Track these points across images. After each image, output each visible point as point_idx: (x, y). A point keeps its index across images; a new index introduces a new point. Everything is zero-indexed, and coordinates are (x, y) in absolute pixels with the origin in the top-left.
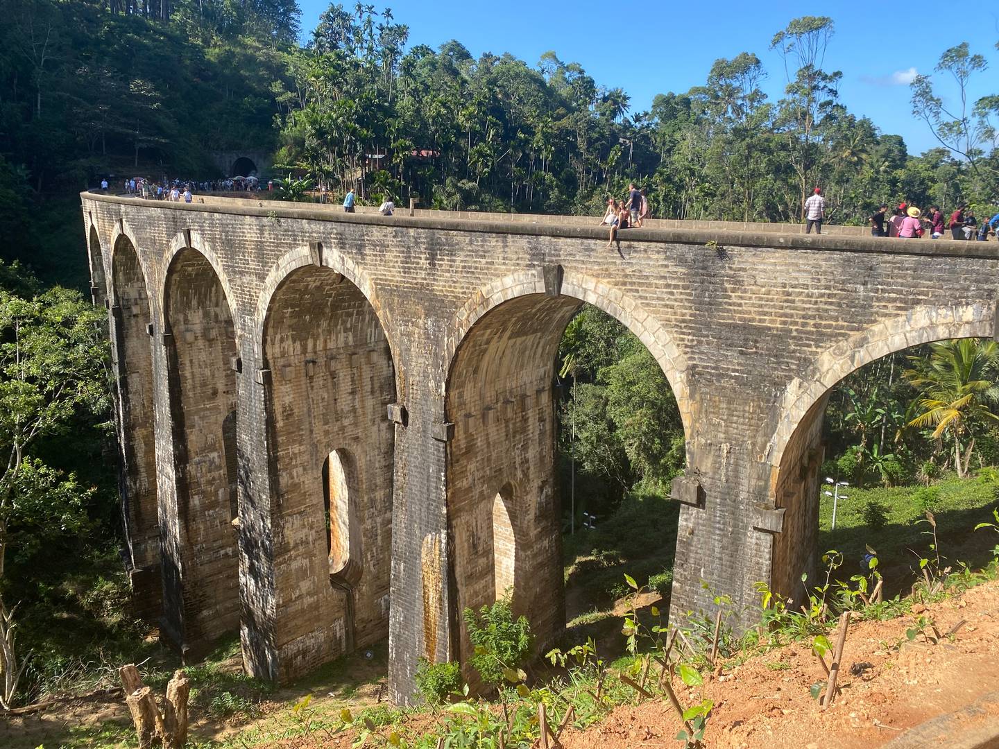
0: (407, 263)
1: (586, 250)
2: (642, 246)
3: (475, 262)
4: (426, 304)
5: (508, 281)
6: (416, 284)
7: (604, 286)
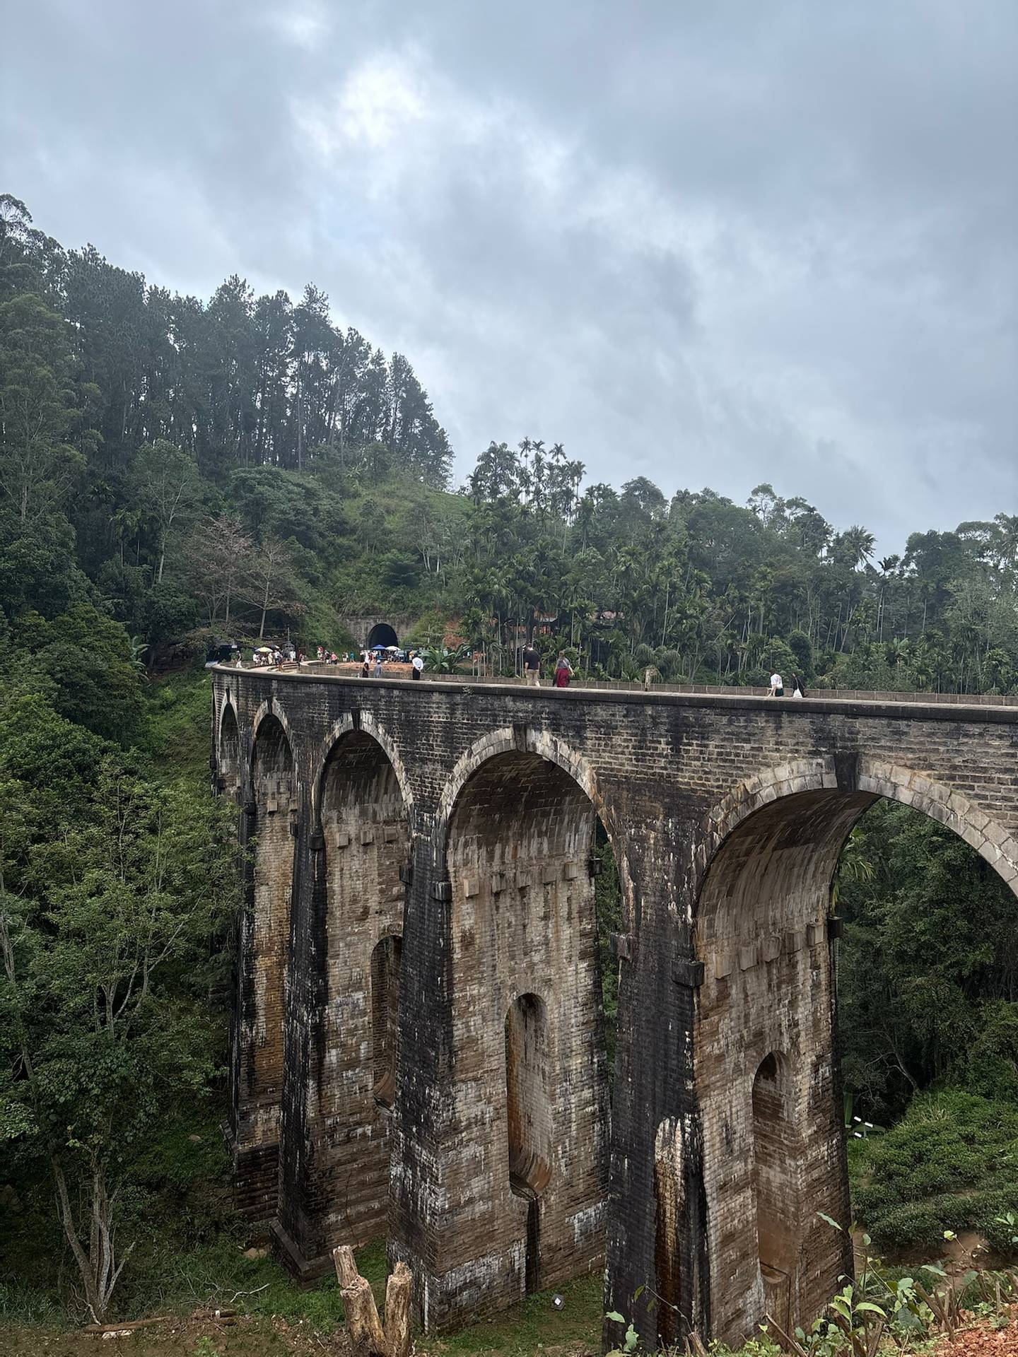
0: (641, 748)
1: (895, 733)
2: (975, 729)
3: (736, 747)
4: (667, 800)
5: (783, 772)
6: (653, 774)
7: (923, 780)
